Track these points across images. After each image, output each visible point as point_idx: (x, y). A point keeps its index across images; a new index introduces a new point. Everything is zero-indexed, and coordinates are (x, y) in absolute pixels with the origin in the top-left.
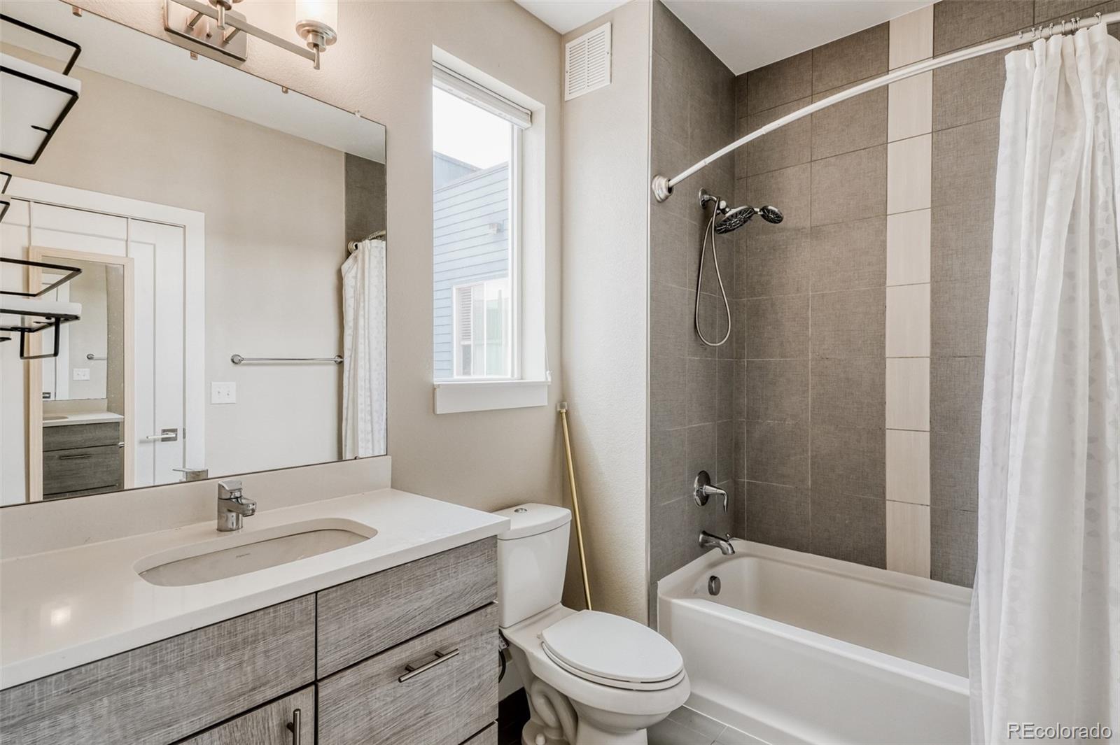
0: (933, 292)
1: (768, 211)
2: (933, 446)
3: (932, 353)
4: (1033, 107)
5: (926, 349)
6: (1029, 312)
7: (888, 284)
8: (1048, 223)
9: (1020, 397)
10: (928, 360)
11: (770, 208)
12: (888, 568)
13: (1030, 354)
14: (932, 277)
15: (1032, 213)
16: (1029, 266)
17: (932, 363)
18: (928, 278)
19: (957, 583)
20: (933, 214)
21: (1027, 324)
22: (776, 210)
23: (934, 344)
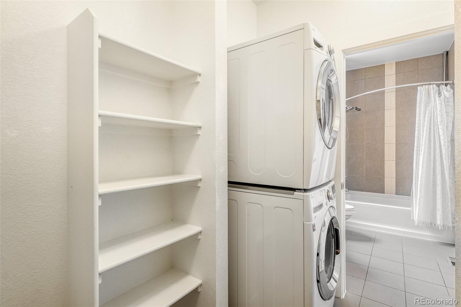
0: (396, 128)
1: (358, 108)
2: (396, 164)
3: (396, 142)
4: (423, 98)
5: (394, 141)
6: (423, 135)
7: (385, 126)
8: (426, 119)
9: (421, 151)
10: (395, 144)
11: (358, 107)
12: (385, 193)
13: (423, 143)
14: (396, 125)
15: (423, 117)
16: (423, 127)
17: (396, 145)
18: (395, 125)
19: (402, 195)
20: (396, 110)
21: (423, 137)
22: (359, 108)
23: (396, 140)
